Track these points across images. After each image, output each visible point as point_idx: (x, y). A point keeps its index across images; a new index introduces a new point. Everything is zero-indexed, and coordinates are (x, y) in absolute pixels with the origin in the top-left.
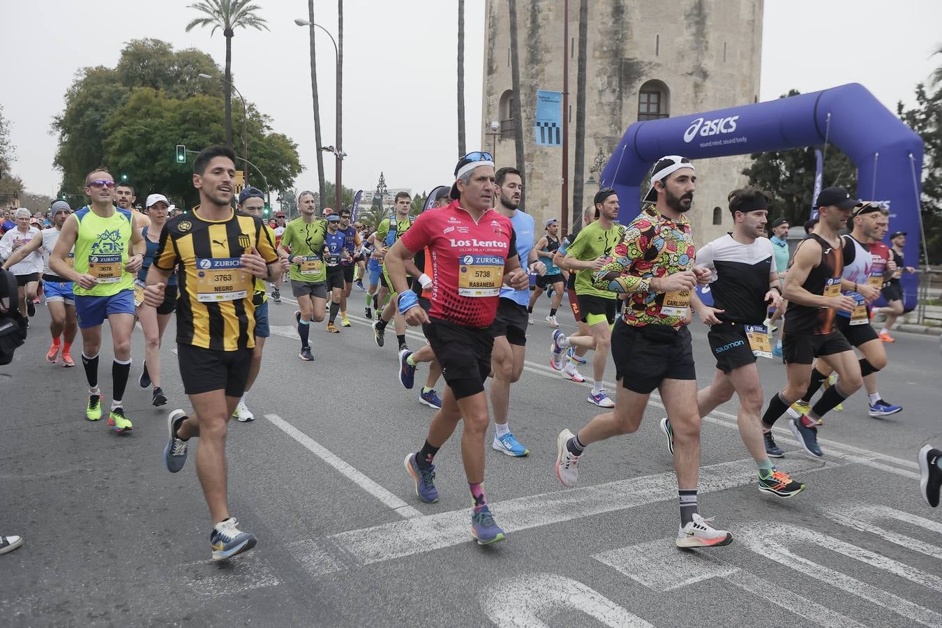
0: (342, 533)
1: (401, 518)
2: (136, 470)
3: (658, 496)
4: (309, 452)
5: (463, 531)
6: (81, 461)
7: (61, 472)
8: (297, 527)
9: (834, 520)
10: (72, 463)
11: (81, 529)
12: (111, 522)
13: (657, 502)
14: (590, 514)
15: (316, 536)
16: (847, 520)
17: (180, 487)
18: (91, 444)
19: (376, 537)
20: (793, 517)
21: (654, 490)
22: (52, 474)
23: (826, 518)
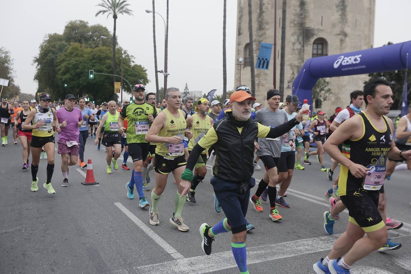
0: (141, 267)
1: (173, 259)
2: (46, 230)
3: (308, 250)
4: (133, 222)
5: (204, 267)
6: (21, 225)
7: (10, 230)
8: (120, 262)
9: (402, 266)
10: (16, 226)
11: (13, 260)
12: (28, 257)
13: (307, 254)
14: (271, 259)
15: (128, 268)
16: (408, 266)
17: (66, 239)
18: (28, 216)
19: (158, 269)
20: (378, 264)
21: (306, 247)
22: (5, 231)
23: (397, 265)
